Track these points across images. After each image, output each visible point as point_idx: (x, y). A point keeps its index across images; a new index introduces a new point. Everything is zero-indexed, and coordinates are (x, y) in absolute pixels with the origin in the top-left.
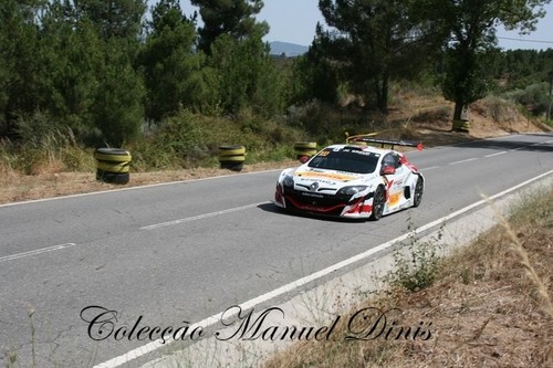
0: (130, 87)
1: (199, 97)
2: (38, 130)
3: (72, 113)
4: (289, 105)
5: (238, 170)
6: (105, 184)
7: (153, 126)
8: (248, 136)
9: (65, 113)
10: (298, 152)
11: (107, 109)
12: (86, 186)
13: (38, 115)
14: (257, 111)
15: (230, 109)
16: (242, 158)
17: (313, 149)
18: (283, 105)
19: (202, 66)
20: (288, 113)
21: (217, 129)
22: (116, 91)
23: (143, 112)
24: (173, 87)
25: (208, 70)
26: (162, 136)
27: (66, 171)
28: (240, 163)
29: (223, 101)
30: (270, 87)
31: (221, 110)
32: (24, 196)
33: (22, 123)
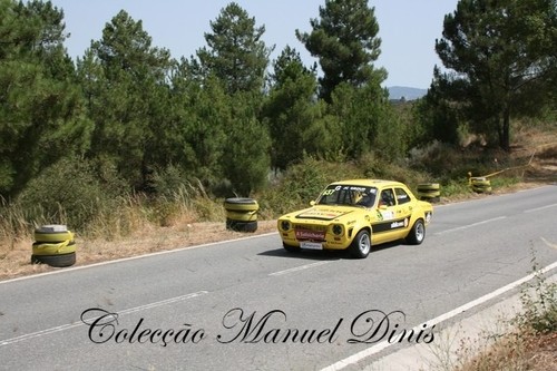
0: (257, 138)
1: (322, 144)
2: (170, 182)
3: (202, 166)
4: (410, 148)
6: (235, 233)
7: (279, 174)
9: (196, 166)
10: (421, 194)
11: (235, 160)
12: (216, 235)
13: (171, 169)
14: (379, 155)
15: (353, 154)
17: (436, 190)
18: (405, 147)
19: (323, 115)
20: (410, 156)
21: (341, 175)
22: (243, 143)
23: (269, 162)
24: (297, 136)
25: (329, 118)
26: (288, 183)
27: (197, 221)
29: (346, 147)
30: (391, 131)
31: (345, 156)
32: (159, 247)
33: (157, 177)
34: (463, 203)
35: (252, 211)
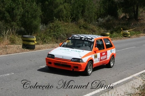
0: (35, 11)
1: (63, 15)
3: (13, 21)
4: (98, 18)
6: (26, 50)
7: (45, 26)
8: (82, 30)
9: (10, 22)
12: (18, 50)
14: (85, 20)
15: (74, 19)
17: (108, 35)
18: (96, 17)
19: (63, 3)
20: (98, 21)
21: (70, 27)
22: (30, 13)
23: (40, 21)
24: (52, 11)
25: (66, 4)
26: (48, 30)
27: (10, 44)
29: (72, 17)
30: (91, 10)
31: (71, 20)
34: (119, 41)
35: (33, 41)
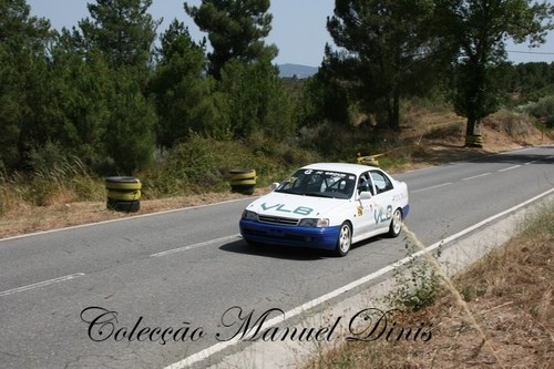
0: (141, 114)
1: (210, 122)
2: (49, 161)
3: (84, 143)
4: (300, 127)
5: (250, 194)
6: (116, 213)
7: (165, 153)
8: (260, 159)
9: (78, 143)
11: (119, 137)
12: (96, 215)
13: (50, 146)
14: (268, 134)
15: (241, 133)
16: (253, 182)
18: (295, 126)
19: (212, 92)
20: (300, 135)
21: (229, 153)
22: (127, 119)
23: (155, 140)
24: (184, 113)
25: (218, 95)
26: (175, 162)
27: (77, 200)
28: (252, 186)
29: (234, 122)
30: (281, 109)
31: (232, 134)
32: (35, 227)
33: (35, 155)
35: (134, 191)
